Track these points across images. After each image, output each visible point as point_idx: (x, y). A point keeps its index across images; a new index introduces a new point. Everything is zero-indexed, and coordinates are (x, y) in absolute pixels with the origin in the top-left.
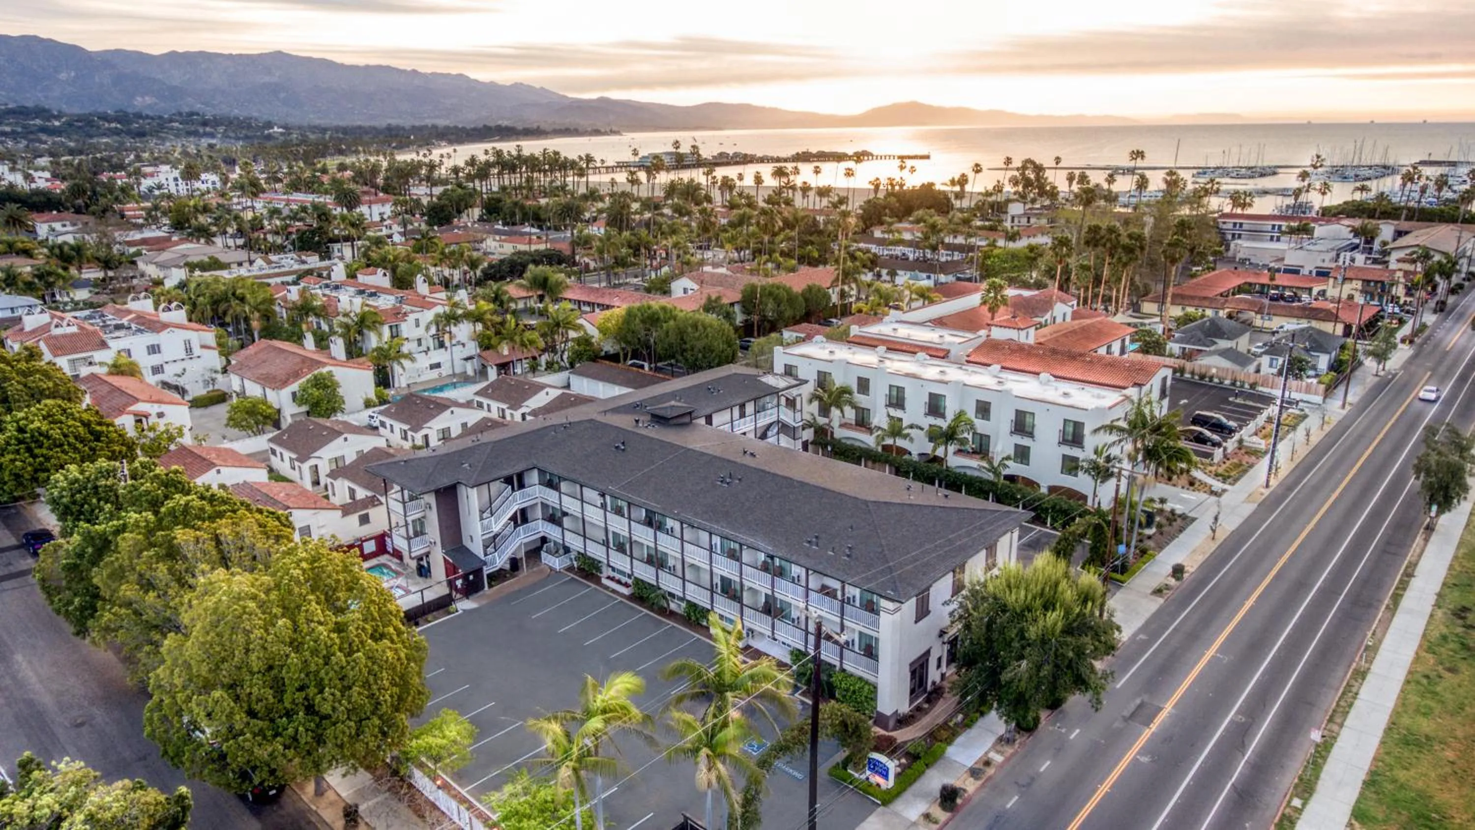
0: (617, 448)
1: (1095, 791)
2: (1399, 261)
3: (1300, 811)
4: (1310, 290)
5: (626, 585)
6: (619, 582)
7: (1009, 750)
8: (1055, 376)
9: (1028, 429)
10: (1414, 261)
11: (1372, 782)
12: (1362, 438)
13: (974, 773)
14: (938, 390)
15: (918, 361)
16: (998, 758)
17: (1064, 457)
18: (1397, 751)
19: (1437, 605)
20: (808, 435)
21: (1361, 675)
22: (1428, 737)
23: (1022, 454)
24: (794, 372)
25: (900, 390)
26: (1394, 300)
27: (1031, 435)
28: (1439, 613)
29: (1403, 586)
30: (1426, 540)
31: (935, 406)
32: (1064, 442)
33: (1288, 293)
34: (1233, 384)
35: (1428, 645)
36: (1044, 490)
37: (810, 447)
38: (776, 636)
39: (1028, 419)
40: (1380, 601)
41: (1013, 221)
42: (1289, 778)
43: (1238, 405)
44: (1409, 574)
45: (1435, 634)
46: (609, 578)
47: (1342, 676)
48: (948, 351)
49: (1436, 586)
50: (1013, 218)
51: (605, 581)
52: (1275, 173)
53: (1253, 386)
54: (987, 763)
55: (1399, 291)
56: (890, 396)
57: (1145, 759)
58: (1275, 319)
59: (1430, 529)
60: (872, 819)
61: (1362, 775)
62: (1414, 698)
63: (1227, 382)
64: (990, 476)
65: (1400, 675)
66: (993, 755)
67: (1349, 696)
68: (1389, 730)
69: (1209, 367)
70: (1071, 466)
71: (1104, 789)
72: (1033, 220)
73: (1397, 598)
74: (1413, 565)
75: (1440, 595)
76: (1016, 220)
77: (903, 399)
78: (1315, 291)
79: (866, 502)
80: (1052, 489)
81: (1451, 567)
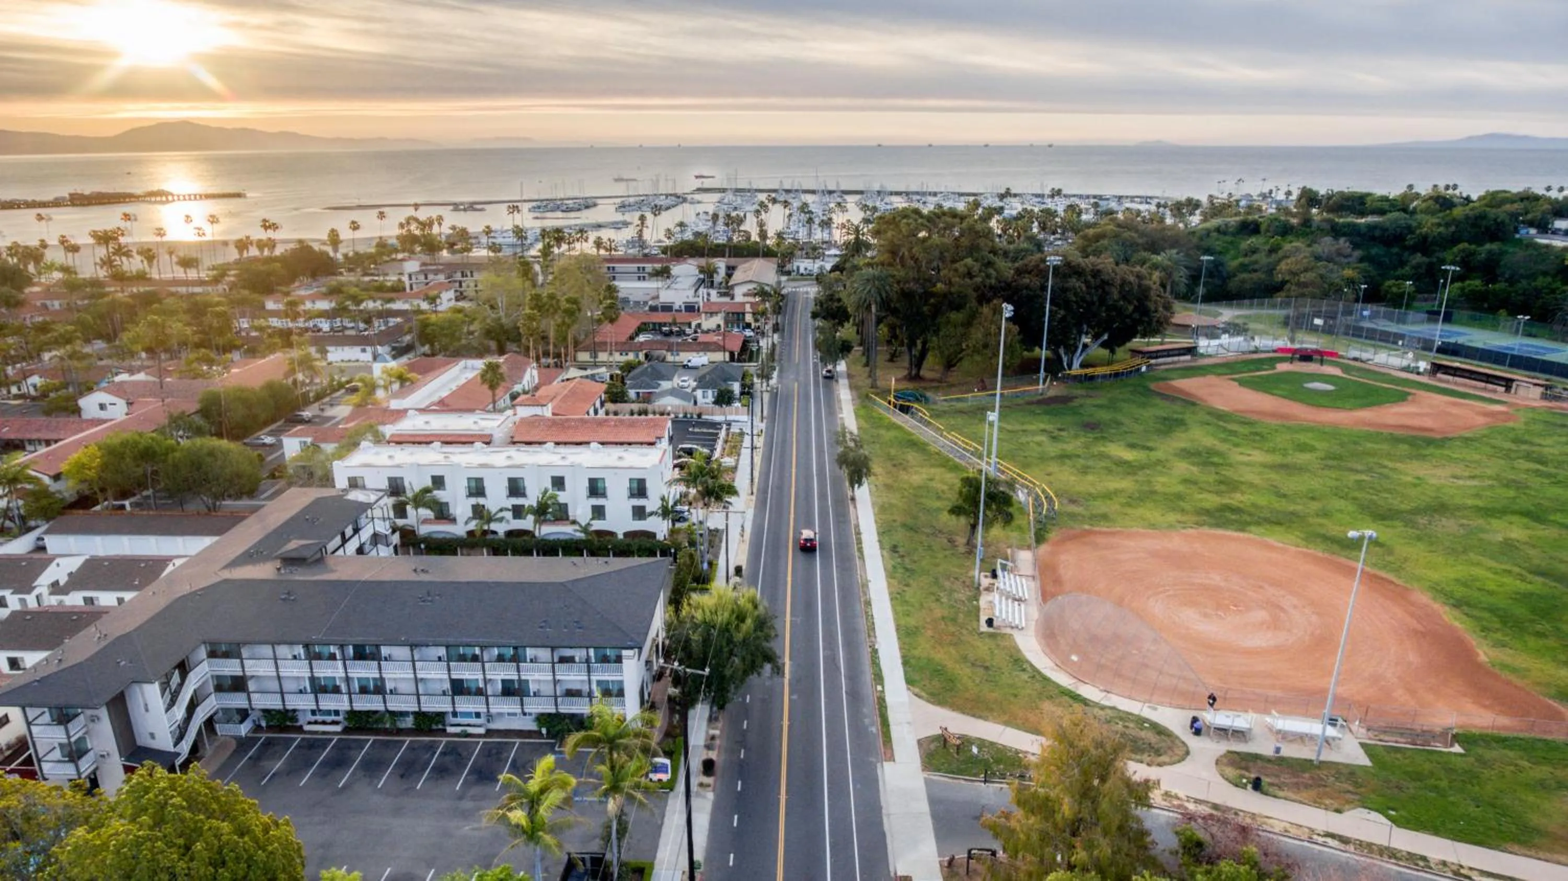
0: (284, 600)
1: (782, 727)
2: (745, 295)
3: (883, 691)
4: (689, 325)
5: (334, 723)
6: (324, 723)
7: (720, 725)
8: (602, 444)
9: (600, 491)
10: (755, 295)
11: (906, 663)
12: (785, 442)
13: (708, 747)
14: (515, 474)
15: (477, 451)
16: (717, 732)
17: (634, 507)
18: (907, 640)
19: (882, 548)
20: (396, 539)
21: (868, 603)
22: (916, 628)
23: (599, 512)
24: (360, 482)
25: (480, 481)
26: (748, 326)
27: (604, 495)
28: (885, 553)
29: (859, 542)
30: (855, 507)
31: (516, 488)
32: (632, 495)
33: (675, 329)
34: (685, 416)
35: (891, 574)
36: (621, 536)
37: (399, 549)
38: (526, 711)
39: (600, 485)
40: (853, 555)
41: (410, 279)
42: (868, 676)
43: (697, 433)
44: (858, 533)
45: (890, 566)
46: (310, 723)
47: (860, 608)
48: (491, 436)
49: (875, 537)
50: (410, 276)
51: (307, 728)
52: (595, 205)
53: (699, 416)
54: (713, 738)
55: (749, 318)
56: (469, 487)
57: (795, 697)
58: (682, 354)
59: (853, 499)
60: (670, 802)
61: (899, 661)
62: (899, 608)
63: (681, 415)
64: (581, 535)
65: (886, 597)
66: (712, 732)
67: (870, 617)
68: (898, 630)
69: (666, 406)
70: (639, 513)
71: (786, 723)
72: (431, 277)
73: (860, 550)
74: (857, 526)
75: (880, 541)
76: (413, 277)
77: (483, 488)
78: (693, 325)
79: (562, 584)
80: (626, 535)
81: (876, 522)
